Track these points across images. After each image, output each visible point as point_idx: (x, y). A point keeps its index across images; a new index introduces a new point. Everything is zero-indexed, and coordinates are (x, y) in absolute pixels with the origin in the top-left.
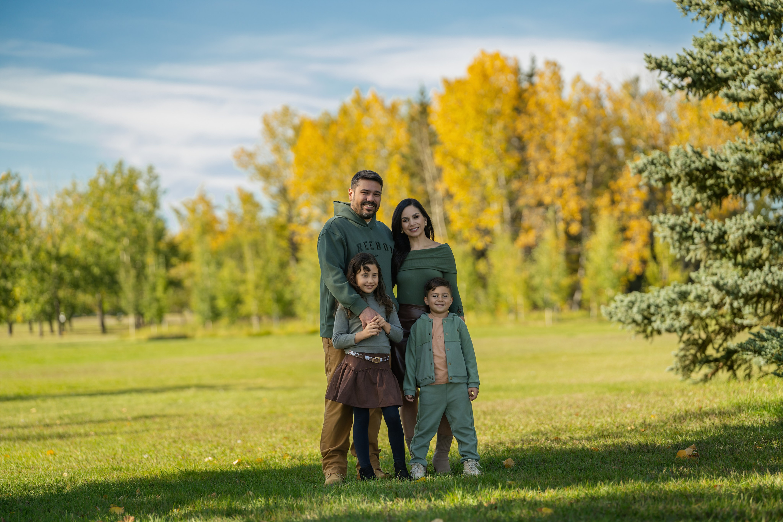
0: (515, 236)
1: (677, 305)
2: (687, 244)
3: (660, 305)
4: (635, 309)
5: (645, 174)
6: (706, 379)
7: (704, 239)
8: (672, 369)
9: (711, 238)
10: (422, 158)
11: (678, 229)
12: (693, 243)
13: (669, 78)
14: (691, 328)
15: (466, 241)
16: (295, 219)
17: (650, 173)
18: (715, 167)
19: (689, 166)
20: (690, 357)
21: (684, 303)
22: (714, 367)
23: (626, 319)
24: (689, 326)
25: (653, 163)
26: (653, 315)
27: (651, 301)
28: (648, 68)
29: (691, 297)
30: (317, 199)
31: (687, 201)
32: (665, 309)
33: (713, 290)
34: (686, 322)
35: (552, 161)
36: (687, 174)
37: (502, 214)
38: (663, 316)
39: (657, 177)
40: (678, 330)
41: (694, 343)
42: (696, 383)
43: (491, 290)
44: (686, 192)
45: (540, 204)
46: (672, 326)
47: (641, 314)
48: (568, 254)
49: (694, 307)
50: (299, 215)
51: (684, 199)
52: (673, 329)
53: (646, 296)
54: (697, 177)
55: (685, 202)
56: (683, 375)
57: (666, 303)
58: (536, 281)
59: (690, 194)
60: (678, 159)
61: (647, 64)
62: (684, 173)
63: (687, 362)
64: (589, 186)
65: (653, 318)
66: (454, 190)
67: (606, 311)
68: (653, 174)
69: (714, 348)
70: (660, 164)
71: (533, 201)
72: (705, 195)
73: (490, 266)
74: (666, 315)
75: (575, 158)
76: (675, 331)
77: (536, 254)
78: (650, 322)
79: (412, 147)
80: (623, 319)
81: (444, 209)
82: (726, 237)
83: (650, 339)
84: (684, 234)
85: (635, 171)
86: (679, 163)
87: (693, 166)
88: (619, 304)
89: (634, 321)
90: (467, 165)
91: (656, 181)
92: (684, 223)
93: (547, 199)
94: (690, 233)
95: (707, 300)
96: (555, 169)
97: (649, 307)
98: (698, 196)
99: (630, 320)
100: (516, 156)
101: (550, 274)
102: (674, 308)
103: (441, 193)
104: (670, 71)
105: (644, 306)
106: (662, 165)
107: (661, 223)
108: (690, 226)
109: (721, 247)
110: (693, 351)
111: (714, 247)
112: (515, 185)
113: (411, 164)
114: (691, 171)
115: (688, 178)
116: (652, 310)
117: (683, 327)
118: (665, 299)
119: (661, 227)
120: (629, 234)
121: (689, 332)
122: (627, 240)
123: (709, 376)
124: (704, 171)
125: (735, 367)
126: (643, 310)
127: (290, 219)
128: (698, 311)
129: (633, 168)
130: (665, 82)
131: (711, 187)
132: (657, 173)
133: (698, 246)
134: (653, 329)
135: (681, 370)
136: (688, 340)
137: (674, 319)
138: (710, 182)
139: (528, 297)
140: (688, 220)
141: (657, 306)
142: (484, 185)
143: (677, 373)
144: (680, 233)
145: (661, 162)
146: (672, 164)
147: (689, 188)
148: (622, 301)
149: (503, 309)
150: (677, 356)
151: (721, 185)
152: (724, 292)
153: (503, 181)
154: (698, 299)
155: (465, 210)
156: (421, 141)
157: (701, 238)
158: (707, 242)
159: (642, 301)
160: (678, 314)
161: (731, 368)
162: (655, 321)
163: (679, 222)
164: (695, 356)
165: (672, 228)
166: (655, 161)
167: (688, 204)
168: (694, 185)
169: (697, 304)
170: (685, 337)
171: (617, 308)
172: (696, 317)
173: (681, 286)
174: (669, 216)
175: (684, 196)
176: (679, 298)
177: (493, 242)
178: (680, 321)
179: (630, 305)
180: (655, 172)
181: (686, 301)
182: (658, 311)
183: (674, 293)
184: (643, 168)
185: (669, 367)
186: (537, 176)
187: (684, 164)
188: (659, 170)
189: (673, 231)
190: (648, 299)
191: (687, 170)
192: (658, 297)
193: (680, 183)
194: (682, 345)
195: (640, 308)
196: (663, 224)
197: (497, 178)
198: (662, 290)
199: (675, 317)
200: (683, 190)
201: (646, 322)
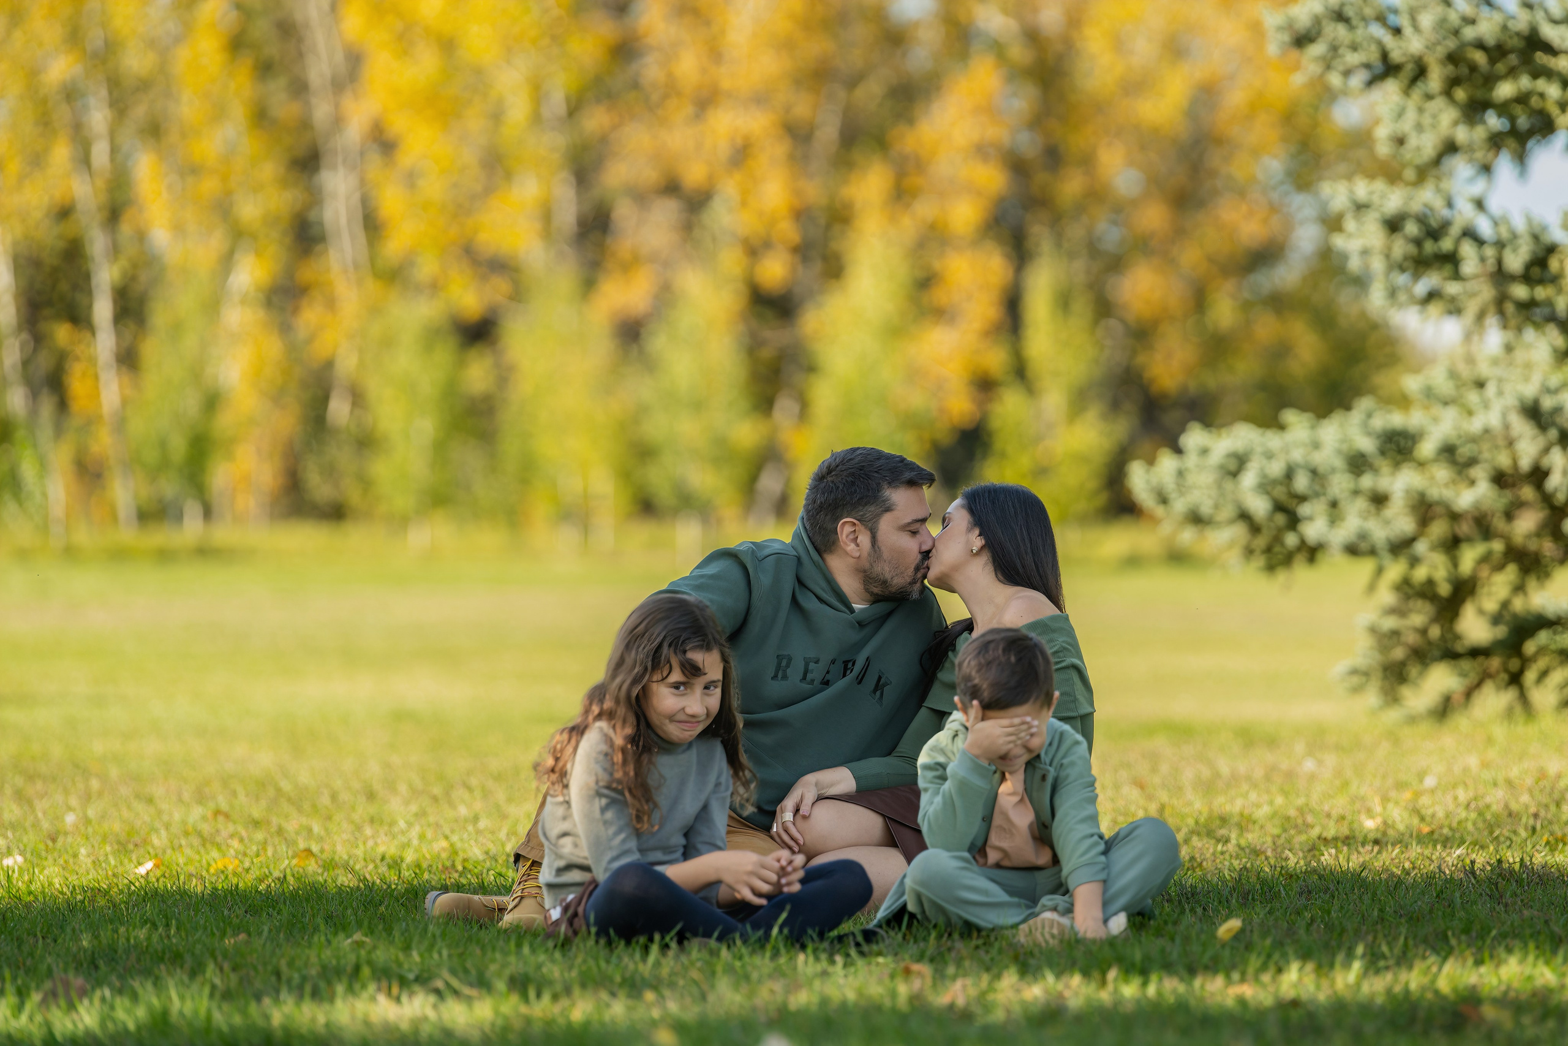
0: (589, 284)
1: (1375, 471)
2: (1434, 277)
3: (1325, 470)
4: (1249, 479)
5: (1317, 49)
6: (1444, 709)
7: (1491, 262)
8: (1354, 672)
9: (1515, 262)
10: (298, 17)
11: (1410, 228)
12: (1457, 276)
14: (1421, 547)
15: (435, 287)
17: (1334, 48)
18: (1534, 43)
19: (1456, 33)
20: (1410, 639)
21: (1397, 465)
22: (1473, 677)
23: (1216, 507)
24: (1415, 537)
25: (1340, 17)
26: (1302, 499)
27: (1298, 456)
29: (1427, 448)
33: (1522, 428)
34: (1405, 525)
35: (715, 53)
36: (1450, 58)
37: (547, 215)
38: (1334, 504)
39: (1352, 59)
40: (1382, 550)
41: (1427, 591)
42: (1412, 720)
43: (510, 447)
44: (1429, 118)
45: (671, 188)
46: (1363, 536)
47: (1268, 493)
48: (752, 347)
49: (1432, 478)
51: (1413, 141)
52: (1364, 546)
53: (1273, 440)
54: (1473, 68)
55: (1418, 149)
56: (1383, 694)
57: (1339, 463)
58: (656, 428)
59: (1434, 126)
60: (1424, 7)
62: (1441, 51)
63: (1399, 653)
64: (827, 139)
65: (1304, 510)
66: (399, 124)
67: (1148, 482)
68: (1341, 51)
69: (1481, 612)
70: (1363, 19)
71: (649, 175)
72: (1479, 133)
73: (504, 376)
74: (1343, 504)
76: (1373, 552)
77: (658, 342)
78: (1294, 521)
80: (1206, 509)
81: (363, 182)
82: (1554, 264)
83: (1282, 576)
84: (1429, 246)
85: (1286, 37)
86: (1427, 20)
87: (1469, 33)
89: (1244, 516)
90: (448, 46)
92: (1428, 210)
93: (694, 175)
94: (1446, 244)
95: (1472, 462)
96: (726, 79)
97: (1289, 474)
98: (1462, 134)
99: (1227, 512)
101: (698, 406)
102: (1367, 481)
103: (356, 131)
105: (1276, 469)
106: (1367, 22)
107: (1360, 207)
108: (1447, 223)
109: (1541, 293)
110: (1419, 620)
111: (1520, 291)
112: (595, 120)
113: (262, 29)
114: (1463, 46)
115: (1448, 70)
116: (1301, 483)
117: (1396, 541)
118: (1336, 453)
119: (1359, 219)
121: (1411, 559)
123: (1457, 698)
124: (1497, 52)
125: (1530, 676)
126: (1274, 482)
128: (1447, 494)
129: (1280, 29)
131: (1503, 109)
132: (1354, 48)
133: (1471, 285)
134: (1299, 541)
135: (1380, 674)
136: (1407, 580)
137: (1366, 516)
138: (1505, 90)
139: (625, 475)
140: (1439, 204)
141: (1314, 472)
142: (496, 118)
143: (1357, 690)
144: (1418, 242)
145: (1369, 11)
146: (1405, 23)
147: (1440, 102)
148: (1204, 452)
149: (541, 510)
150: (1373, 630)
151: (1534, 101)
152: (1553, 434)
153: (557, 100)
154: (1446, 455)
155: (433, 188)
157: (1483, 260)
158: (1500, 276)
159: (1268, 456)
160: (1379, 500)
161: (1515, 679)
162: (1310, 518)
163: (1416, 207)
164: (1424, 632)
165: (1393, 225)
166: (1349, 12)
167: (1425, 155)
168: (1460, 94)
169: (1442, 473)
170: (1395, 570)
171: (1180, 474)
172: (1439, 510)
173: (1390, 412)
174: (1379, 185)
175: (1419, 128)
176: (1383, 452)
177: (518, 295)
178: (1387, 522)
179: (1232, 465)
180: (1347, 42)
181: (1404, 461)
182: (1317, 488)
183: (1369, 434)
184: (1309, 31)
185: (1341, 667)
186: (666, 97)
187: (1442, 22)
188: (1359, 39)
189: (1394, 236)
190: (1286, 449)
191: (1451, 44)
192: (1316, 445)
193: (1419, 83)
194: (1386, 596)
195: (1264, 476)
196: (1364, 209)
197: (538, 92)
198: (1325, 422)
199: (1372, 509)
200: (1421, 110)
201: (1281, 519)
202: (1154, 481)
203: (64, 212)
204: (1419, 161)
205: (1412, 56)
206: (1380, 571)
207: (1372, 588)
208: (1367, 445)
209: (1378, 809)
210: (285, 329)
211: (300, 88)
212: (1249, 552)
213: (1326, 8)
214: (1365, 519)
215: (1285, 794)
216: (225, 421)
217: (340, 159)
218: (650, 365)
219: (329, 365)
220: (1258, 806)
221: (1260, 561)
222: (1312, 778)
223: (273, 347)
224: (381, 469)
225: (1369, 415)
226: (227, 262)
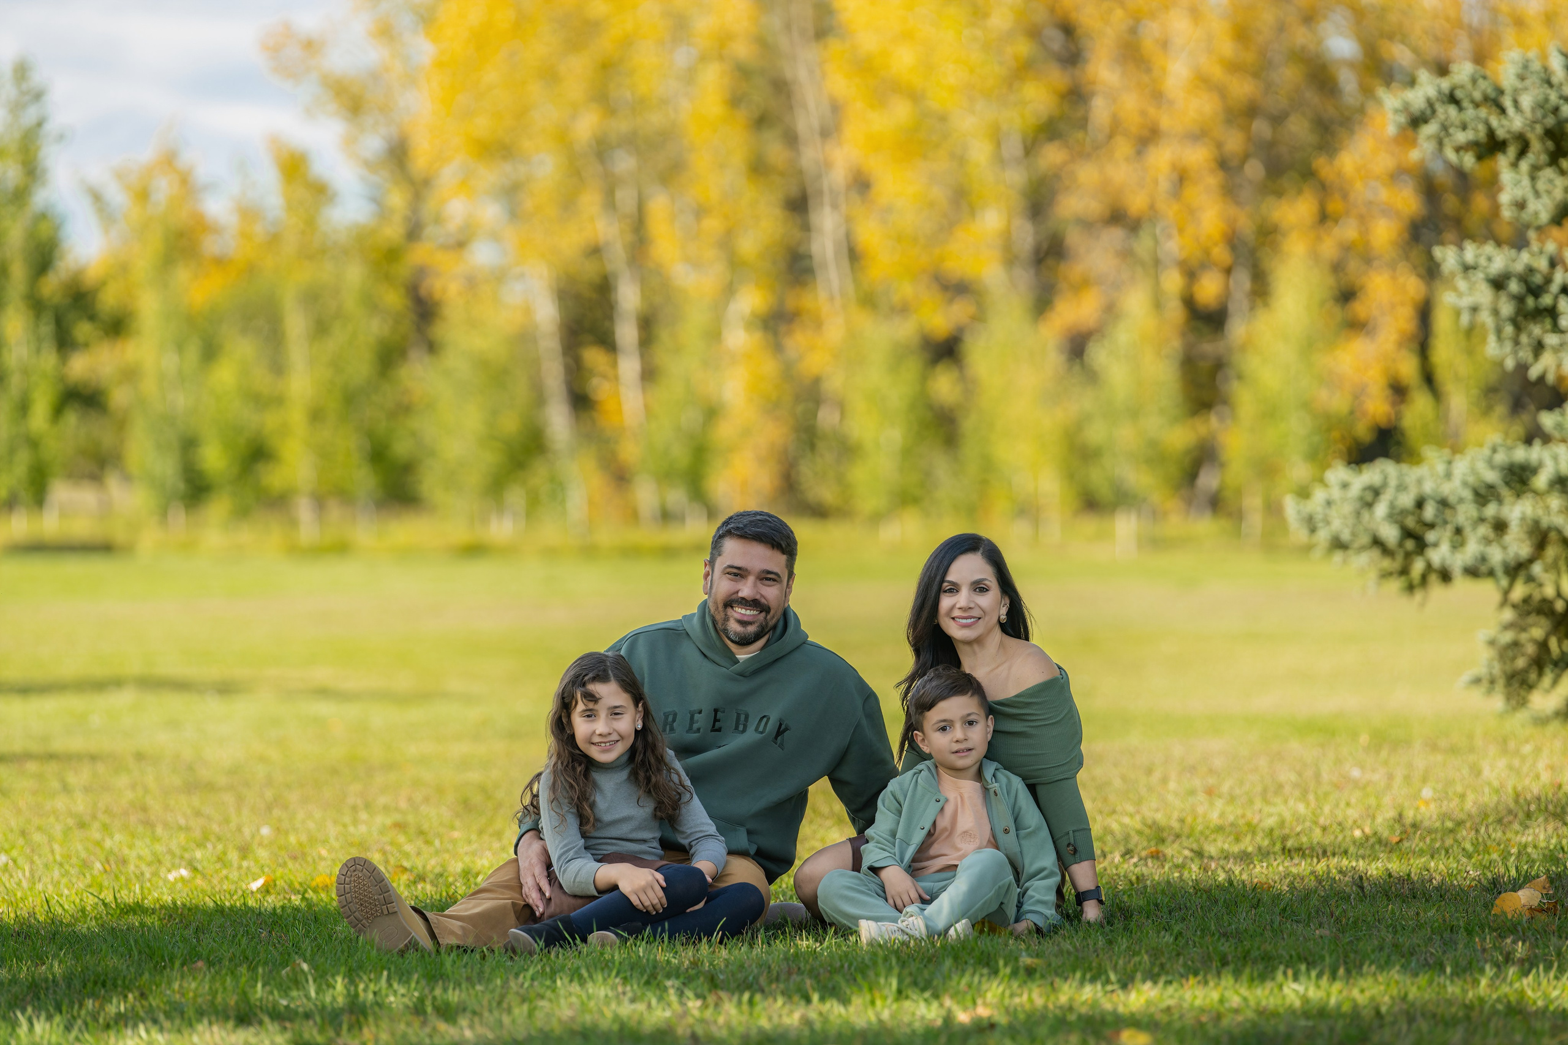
0: (1042, 303)
1: (1500, 501)
2: (1536, 330)
3: (1452, 499)
4: (1381, 509)
5: (1430, 129)
8: (1477, 681)
10: (788, 75)
11: (1514, 286)
12: (1556, 329)
14: (1537, 569)
15: (903, 310)
16: (430, 231)
17: (1445, 128)
19: (1555, 111)
20: (1531, 649)
21: (1518, 495)
23: (1354, 534)
24: (1531, 561)
25: (1452, 99)
26: (1431, 526)
27: (1428, 487)
29: (1541, 481)
30: (490, 175)
31: (1541, 209)
32: (1466, 513)
34: (1524, 549)
35: (1157, 96)
36: (1549, 133)
37: (1007, 244)
38: (1458, 531)
39: (1462, 137)
40: (1499, 572)
41: (1543, 608)
42: (1541, 721)
43: (970, 449)
44: (1541, 185)
45: (1117, 215)
46: (1483, 559)
47: (1396, 522)
48: (1188, 361)
49: (1547, 508)
50: (438, 220)
51: (1533, 205)
52: (1484, 569)
53: (1412, 473)
55: (1536, 213)
56: (1508, 698)
57: (1468, 494)
58: (1096, 434)
59: (1548, 192)
60: (1526, 89)
62: (1539, 129)
63: (1521, 663)
64: (1254, 170)
65: (1431, 536)
66: (876, 168)
67: (1299, 512)
68: (1451, 130)
70: (1473, 101)
71: (1095, 208)
73: (969, 386)
74: (1467, 530)
75: (1221, 91)
76: (1491, 573)
77: (1099, 355)
78: (1421, 546)
79: (764, 44)
80: (1346, 536)
81: (848, 220)
83: (1419, 595)
84: (1530, 302)
85: (1402, 119)
86: (1527, 101)
88: (1336, 493)
89: (1377, 542)
90: (917, 97)
91: (1458, 149)
92: (1531, 270)
93: (1138, 204)
94: (1547, 300)
96: (1165, 122)
97: (1420, 504)
99: (1365, 539)
100: (1058, 78)
101: (1134, 413)
102: (1491, 510)
103: (838, 176)
105: (1407, 500)
106: (1477, 105)
107: (1467, 268)
108: (1548, 280)
110: (1538, 633)
112: (1050, 157)
113: (758, 87)
114: (1560, 124)
115: (1550, 144)
116: (1429, 512)
117: (1513, 564)
118: (1465, 484)
119: (1466, 278)
120: (1360, 309)
121: (1530, 579)
122: (1357, 326)
126: (1404, 512)
127: (414, 232)
128: (1558, 520)
129: (1398, 111)
132: (1464, 127)
134: (1429, 567)
135: (1501, 682)
136: (1526, 600)
137: (1487, 541)
139: (1070, 475)
140: (1542, 264)
141: (1443, 502)
142: (960, 159)
143: (1483, 694)
144: (1520, 299)
145: (1477, 95)
146: (1507, 102)
147: (1549, 173)
150: (1492, 643)
153: (1014, 147)
154: (1558, 486)
156: (788, 27)
159: (1401, 487)
160: (1500, 526)
162: (1436, 545)
163: (1519, 267)
164: (1543, 645)
165: (1498, 284)
166: (1459, 94)
167: (1544, 217)
169: (1555, 502)
171: (1327, 505)
172: (1553, 535)
174: (1488, 248)
175: (1535, 193)
176: (1507, 483)
177: (980, 317)
178: (1505, 547)
179: (1368, 497)
180: (1457, 123)
181: (1524, 491)
182: (1444, 516)
183: (1494, 466)
184: (1423, 113)
186: (1111, 136)
187: (1541, 104)
188: (1468, 119)
189: (1499, 293)
190: (1420, 482)
191: (1550, 121)
192: (1448, 477)
193: (1525, 157)
194: (1510, 612)
195: (1392, 506)
196: (1471, 271)
197: (997, 137)
198: (1459, 457)
199: (1493, 535)
200: (1533, 178)
201: (1410, 544)
202: (1306, 509)
203: (595, 251)
205: (1516, 133)
208: (1492, 476)
210: (777, 348)
211: (792, 139)
212: (1387, 573)
213: (1441, 92)
214: (1486, 544)
216: (725, 431)
217: (826, 199)
218: (1092, 377)
219: (817, 381)
221: (1396, 583)
223: (769, 367)
224: (859, 474)
226: (729, 291)
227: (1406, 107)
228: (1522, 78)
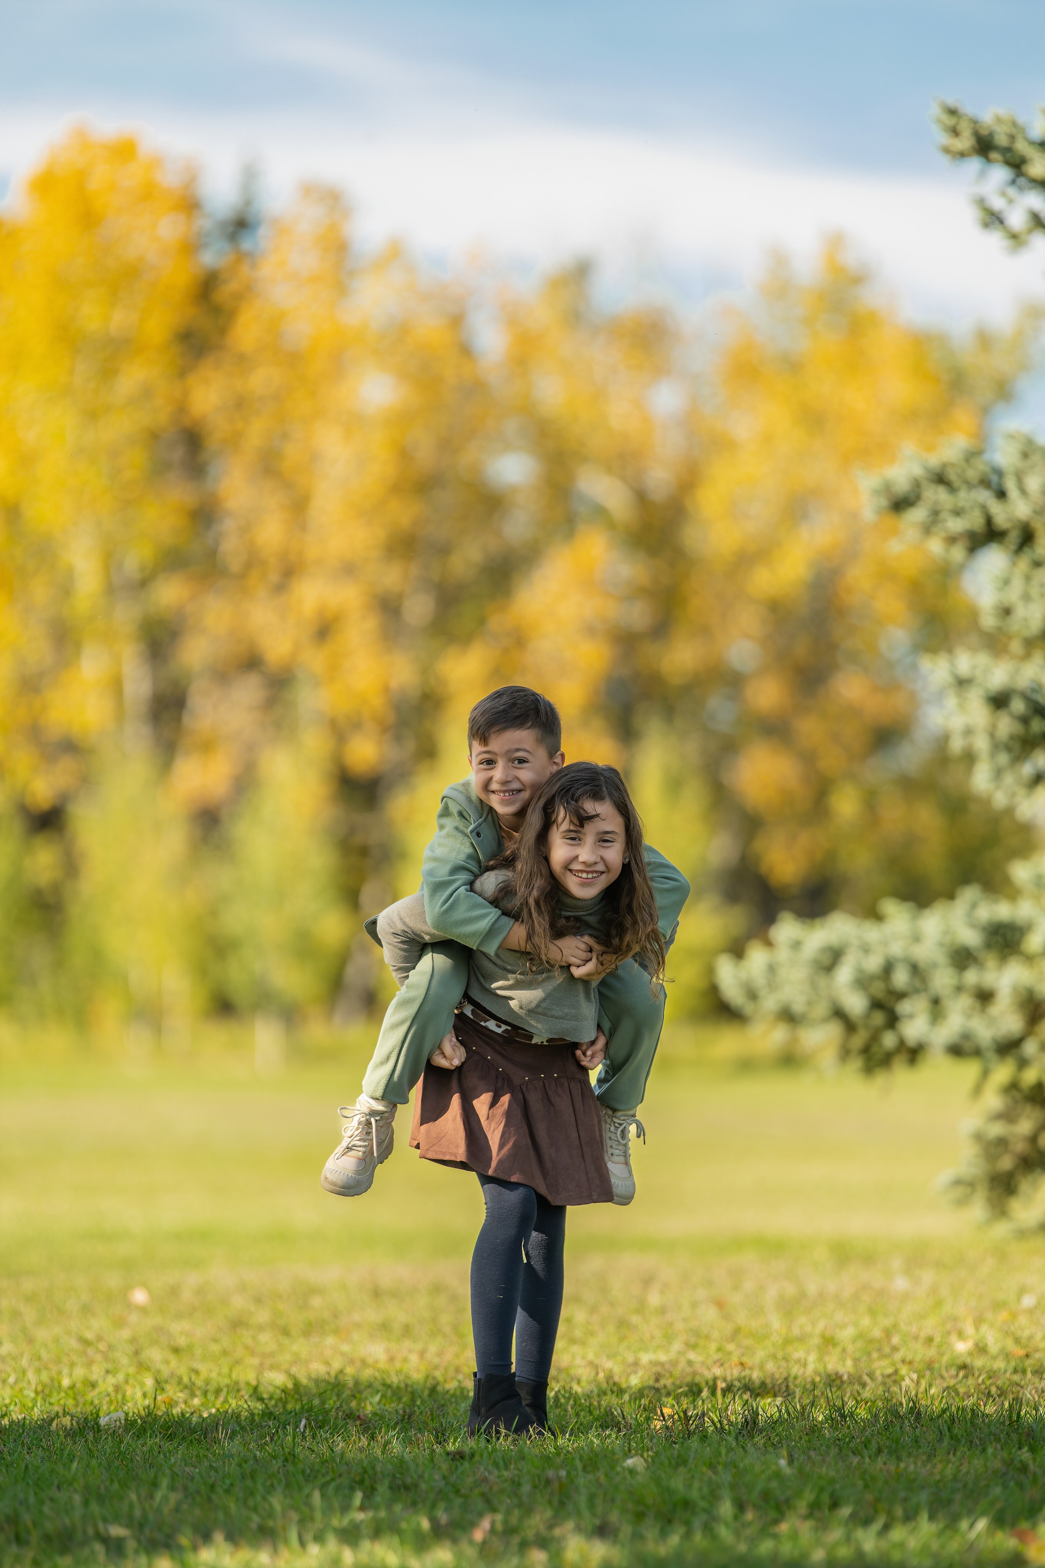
0: (165, 763)
1: (980, 965)
3: (922, 965)
4: (844, 974)
5: (917, 515)
8: (958, 1182)
11: (1016, 705)
13: (1012, 191)
14: (1029, 1048)
17: (935, 514)
20: (1018, 1145)
21: (1004, 959)
23: (810, 1003)
24: (1022, 1038)
25: (940, 479)
26: (901, 996)
27: (897, 949)
28: (946, 150)
29: (1035, 942)
32: (941, 979)
34: (1013, 1024)
38: (936, 1002)
39: (956, 525)
40: (986, 1051)
41: (1036, 1094)
42: (1022, 1234)
44: (1034, 589)
45: (250, 663)
46: (966, 1036)
47: (862, 990)
52: (967, 1046)
53: (872, 933)
55: (1026, 620)
56: (989, 1206)
57: (942, 958)
58: (236, 920)
59: (1042, 595)
60: (1031, 469)
61: (945, 139)
63: (1006, 1163)
65: (904, 1007)
67: (736, 978)
68: (943, 515)
70: (966, 483)
71: (225, 652)
73: (72, 859)
74: (945, 1001)
76: (977, 1053)
78: (893, 1020)
80: (798, 1007)
83: (881, 1079)
84: (1037, 725)
85: (884, 502)
86: (1033, 483)
88: (783, 955)
89: (839, 1014)
90: (12, 514)
91: (952, 540)
92: (1035, 688)
93: (277, 649)
97: (888, 969)
99: (821, 1009)
100: (182, 493)
101: (278, 897)
102: (971, 977)
104: (1017, 164)
105: (873, 964)
106: (970, 486)
107: (962, 683)
110: (1027, 1126)
112: (169, 592)
116: (900, 978)
117: (1002, 1041)
118: (938, 946)
119: (958, 695)
121: (1019, 1060)
126: (872, 978)
129: (876, 492)
130: (998, 203)
132: (958, 512)
134: (898, 1041)
135: (985, 1185)
136: (1013, 1087)
137: (970, 1014)
139: (200, 972)
141: (915, 969)
143: (962, 1202)
144: (1024, 720)
145: (972, 474)
146: (1010, 485)
149: (111, 1008)
150: (978, 1137)
159: (864, 948)
160: (985, 997)
162: (911, 1016)
163: (1022, 683)
164: (1033, 1142)
165: (998, 702)
166: (950, 474)
167: (1031, 631)
170: (1003, 1073)
171: (772, 969)
173: (996, 901)
174: (983, 659)
175: (1027, 598)
176: (988, 945)
178: (992, 1021)
179: (826, 960)
180: (948, 506)
181: (1011, 954)
182: (917, 983)
183: (973, 925)
184: (907, 495)
185: (946, 1176)
186: (246, 570)
188: (961, 504)
189: (999, 712)
190: (885, 943)
192: (917, 938)
193: (1026, 549)
194: (993, 1100)
195: (860, 971)
196: (966, 685)
198: (927, 912)
199: (978, 1005)
200: (1028, 578)
201: (879, 1018)
202: (743, 975)
204: (1027, 633)
205: (1019, 521)
206: (986, 1073)
207: (977, 1090)
208: (971, 937)
209: (970, 1330)
212: (845, 1054)
213: (927, 469)
214: (969, 1017)
215: (872, 1312)
220: (843, 1326)
221: (857, 1063)
222: (906, 1297)
225: (974, 906)
227: (887, 488)
228: (1025, 455)
